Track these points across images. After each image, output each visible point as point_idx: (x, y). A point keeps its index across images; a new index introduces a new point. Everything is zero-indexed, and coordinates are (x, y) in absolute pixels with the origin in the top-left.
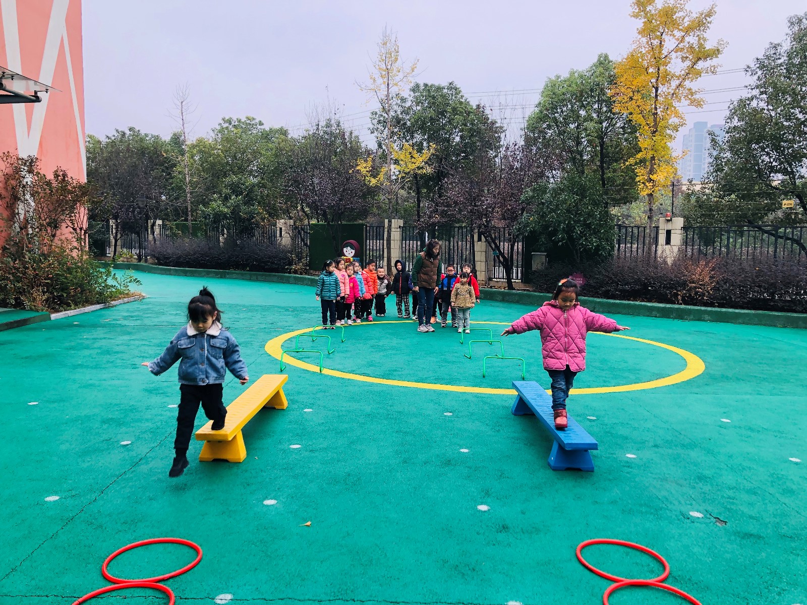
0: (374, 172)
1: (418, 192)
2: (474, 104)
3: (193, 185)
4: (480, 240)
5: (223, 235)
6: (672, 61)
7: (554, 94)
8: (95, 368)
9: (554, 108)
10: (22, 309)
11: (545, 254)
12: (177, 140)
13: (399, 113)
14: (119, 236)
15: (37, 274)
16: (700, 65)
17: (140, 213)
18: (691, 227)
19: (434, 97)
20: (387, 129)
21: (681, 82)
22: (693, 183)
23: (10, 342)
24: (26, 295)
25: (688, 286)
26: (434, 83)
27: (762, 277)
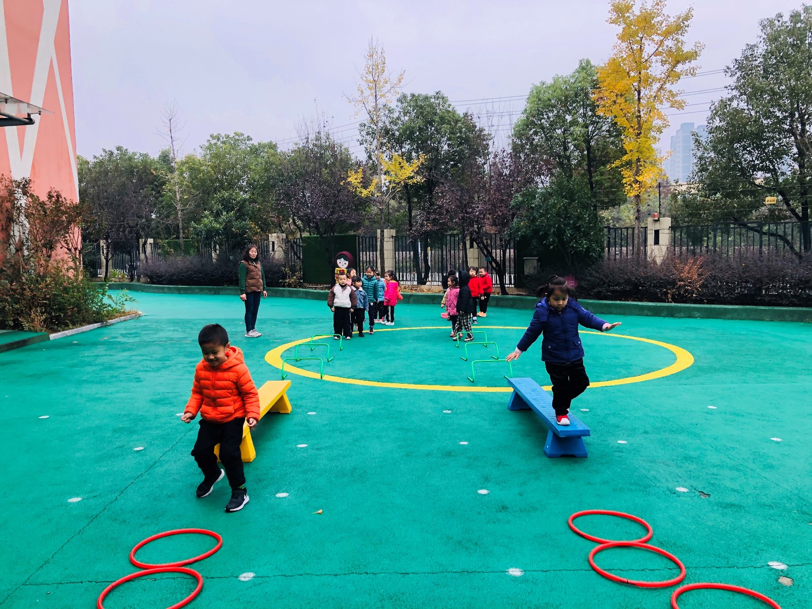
0: (365, 184)
1: (409, 202)
2: (460, 112)
3: (184, 202)
4: (472, 246)
5: (216, 252)
6: (652, 65)
7: (540, 100)
8: (100, 383)
9: (539, 114)
10: (20, 330)
11: (537, 258)
12: (165, 158)
13: (387, 124)
14: (110, 256)
15: (35, 295)
16: (679, 68)
17: (130, 232)
18: (679, 227)
19: (421, 107)
20: (376, 140)
21: (662, 85)
22: (678, 184)
23: (14, 362)
24: (24, 317)
25: (677, 284)
26: (421, 93)
27: (749, 272)
